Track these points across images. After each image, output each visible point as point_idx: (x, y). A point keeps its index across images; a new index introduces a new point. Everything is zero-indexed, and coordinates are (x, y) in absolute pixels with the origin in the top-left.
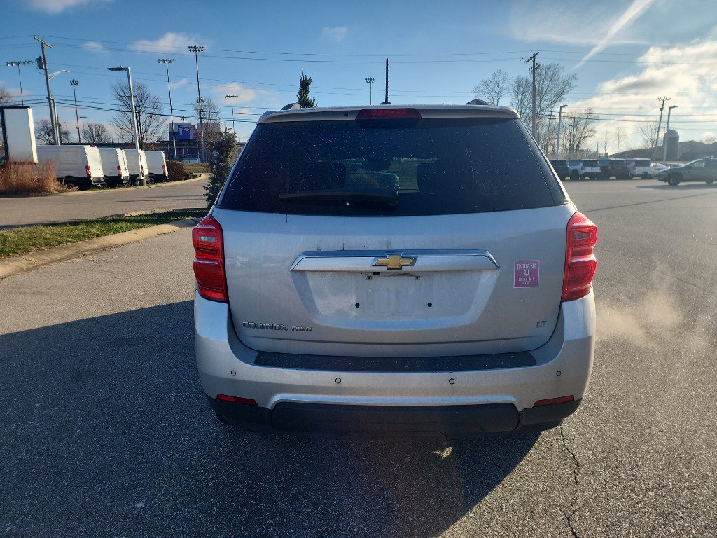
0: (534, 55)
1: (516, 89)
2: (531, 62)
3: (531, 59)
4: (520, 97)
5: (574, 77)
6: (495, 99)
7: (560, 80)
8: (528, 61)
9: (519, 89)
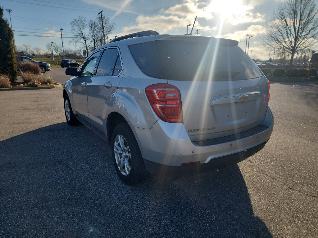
0: (101, 12)
1: (91, 26)
2: (100, 14)
3: (100, 13)
4: (93, 30)
5: (115, 24)
6: (82, 29)
7: (109, 24)
8: (99, 14)
9: (92, 26)
